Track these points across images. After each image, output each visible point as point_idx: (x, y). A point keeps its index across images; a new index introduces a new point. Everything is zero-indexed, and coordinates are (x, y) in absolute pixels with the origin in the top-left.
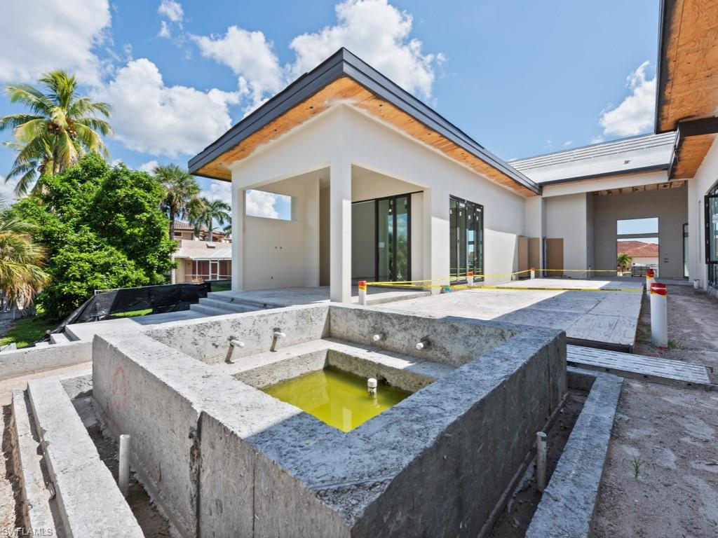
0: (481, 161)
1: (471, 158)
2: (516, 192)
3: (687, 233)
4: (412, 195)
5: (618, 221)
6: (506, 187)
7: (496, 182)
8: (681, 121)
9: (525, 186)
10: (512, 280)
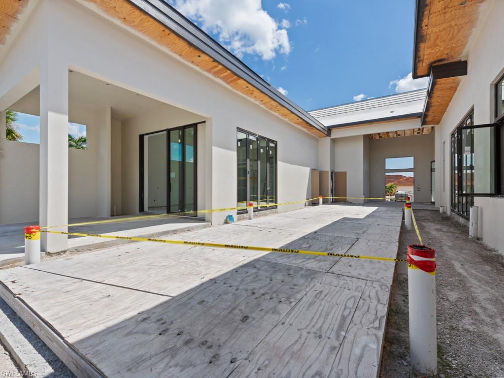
0: (268, 98)
1: (256, 93)
2: (309, 133)
3: (434, 169)
4: (198, 125)
5: (386, 159)
6: (299, 127)
7: (289, 122)
8: (434, 65)
9: (315, 127)
10: (305, 205)
